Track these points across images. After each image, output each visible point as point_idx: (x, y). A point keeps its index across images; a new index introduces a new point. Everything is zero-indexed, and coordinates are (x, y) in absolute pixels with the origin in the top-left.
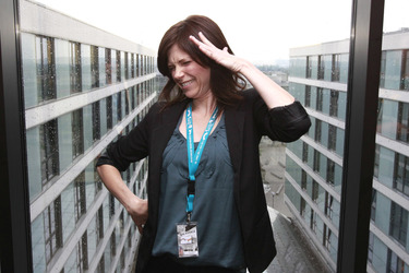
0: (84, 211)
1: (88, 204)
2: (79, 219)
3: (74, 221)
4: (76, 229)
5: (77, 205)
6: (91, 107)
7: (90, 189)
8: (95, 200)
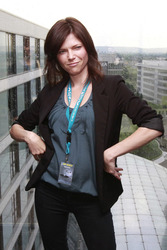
0: (17, 170)
1: (21, 166)
2: (13, 176)
3: (9, 179)
4: (11, 184)
5: (12, 165)
6: (23, 87)
7: (23, 153)
8: (27, 162)
